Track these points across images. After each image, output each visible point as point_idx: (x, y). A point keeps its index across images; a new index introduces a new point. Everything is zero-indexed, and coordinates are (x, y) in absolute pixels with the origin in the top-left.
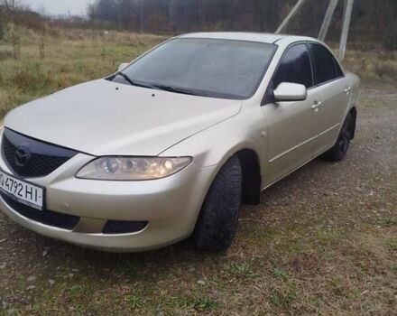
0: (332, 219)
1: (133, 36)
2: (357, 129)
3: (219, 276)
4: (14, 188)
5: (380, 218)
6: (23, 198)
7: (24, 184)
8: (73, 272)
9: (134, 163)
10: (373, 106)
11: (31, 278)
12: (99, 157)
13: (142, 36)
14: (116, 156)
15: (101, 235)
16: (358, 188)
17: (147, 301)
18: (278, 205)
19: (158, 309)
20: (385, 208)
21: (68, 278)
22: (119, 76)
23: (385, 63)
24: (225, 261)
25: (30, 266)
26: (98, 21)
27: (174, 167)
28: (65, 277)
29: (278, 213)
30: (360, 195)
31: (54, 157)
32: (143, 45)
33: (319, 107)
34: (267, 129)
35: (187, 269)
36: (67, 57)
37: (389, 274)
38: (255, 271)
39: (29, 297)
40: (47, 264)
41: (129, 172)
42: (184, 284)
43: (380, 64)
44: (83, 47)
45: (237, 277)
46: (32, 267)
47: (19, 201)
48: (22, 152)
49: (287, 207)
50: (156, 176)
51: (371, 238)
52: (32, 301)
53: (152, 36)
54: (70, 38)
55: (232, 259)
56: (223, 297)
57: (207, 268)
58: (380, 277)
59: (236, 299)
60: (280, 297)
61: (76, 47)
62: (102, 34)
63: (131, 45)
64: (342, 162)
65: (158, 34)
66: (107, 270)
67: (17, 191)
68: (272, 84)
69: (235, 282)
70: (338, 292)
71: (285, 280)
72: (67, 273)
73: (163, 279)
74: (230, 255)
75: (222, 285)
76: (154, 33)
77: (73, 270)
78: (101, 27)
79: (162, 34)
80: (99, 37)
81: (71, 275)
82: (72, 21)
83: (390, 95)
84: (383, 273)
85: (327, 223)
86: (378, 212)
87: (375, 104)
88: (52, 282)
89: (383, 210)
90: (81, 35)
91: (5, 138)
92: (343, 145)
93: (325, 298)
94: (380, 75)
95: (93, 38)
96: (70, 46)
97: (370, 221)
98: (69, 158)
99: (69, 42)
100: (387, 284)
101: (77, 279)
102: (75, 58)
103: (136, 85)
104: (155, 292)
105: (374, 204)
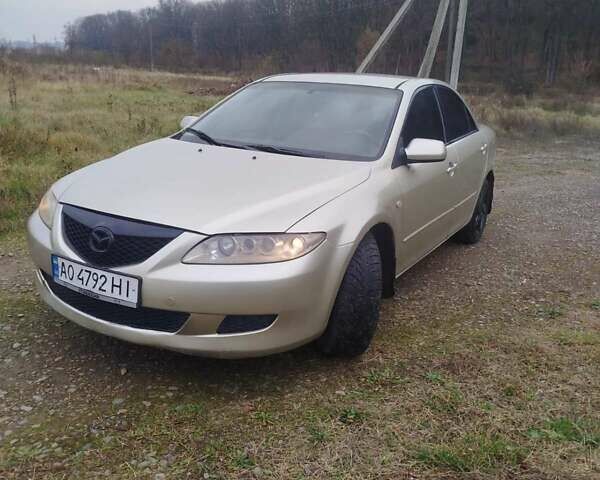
0: (483, 314)
1: (144, 74)
2: (494, 200)
3: (360, 385)
4: (92, 282)
5: (541, 309)
6: (108, 293)
7: (109, 276)
8: (171, 391)
9: (255, 242)
10: (504, 171)
11: (117, 401)
12: (211, 236)
13: (155, 74)
14: (233, 234)
15: (216, 335)
16: (505, 275)
17: (280, 417)
18: (410, 300)
19: (296, 424)
20: (545, 297)
21: (168, 398)
22: (187, 134)
23: (512, 111)
24: (362, 368)
25: (109, 387)
26: (81, 52)
27: (306, 246)
28: (162, 397)
29: (413, 309)
30: (510, 284)
31: (151, 239)
32: (160, 88)
33: (455, 170)
34: (402, 197)
35: (318, 379)
36: (52, 108)
37: (565, 369)
38: (402, 377)
39: (124, 423)
40: (132, 383)
41: (249, 254)
42: (319, 396)
43: (505, 113)
44: (70, 91)
45: (383, 385)
46: (112, 389)
47: (101, 298)
48: (101, 234)
49: (423, 302)
50: (285, 257)
51: (533, 332)
52: (129, 426)
53: (169, 74)
54: (45, 78)
55: (371, 364)
56: (372, 407)
57: (342, 377)
58: (555, 374)
59: (388, 408)
60: (442, 401)
61: (60, 91)
62: (94, 73)
63: (142, 89)
64: (479, 244)
65: (177, 72)
66: (216, 386)
67: (98, 286)
68: (402, 142)
69: (381, 391)
70: (510, 392)
71: (443, 384)
72: (164, 393)
73: (291, 392)
74: (366, 361)
75: (366, 395)
76: (171, 71)
77: (170, 388)
78: (88, 61)
79: (183, 72)
80: (89, 76)
81: (170, 394)
82: (39, 52)
83: (524, 156)
84: (557, 369)
85: (478, 319)
86: (537, 302)
87: (505, 169)
88: (148, 404)
89: (542, 300)
90: (63, 74)
91: (66, 218)
92: (479, 222)
93: (494, 400)
94: (507, 129)
95: (82, 78)
96: (50, 91)
97: (529, 314)
98: (172, 239)
99: (47, 85)
100: (564, 381)
101: (178, 399)
102: (68, 109)
103: (220, 145)
104: (286, 407)
105: (531, 294)
